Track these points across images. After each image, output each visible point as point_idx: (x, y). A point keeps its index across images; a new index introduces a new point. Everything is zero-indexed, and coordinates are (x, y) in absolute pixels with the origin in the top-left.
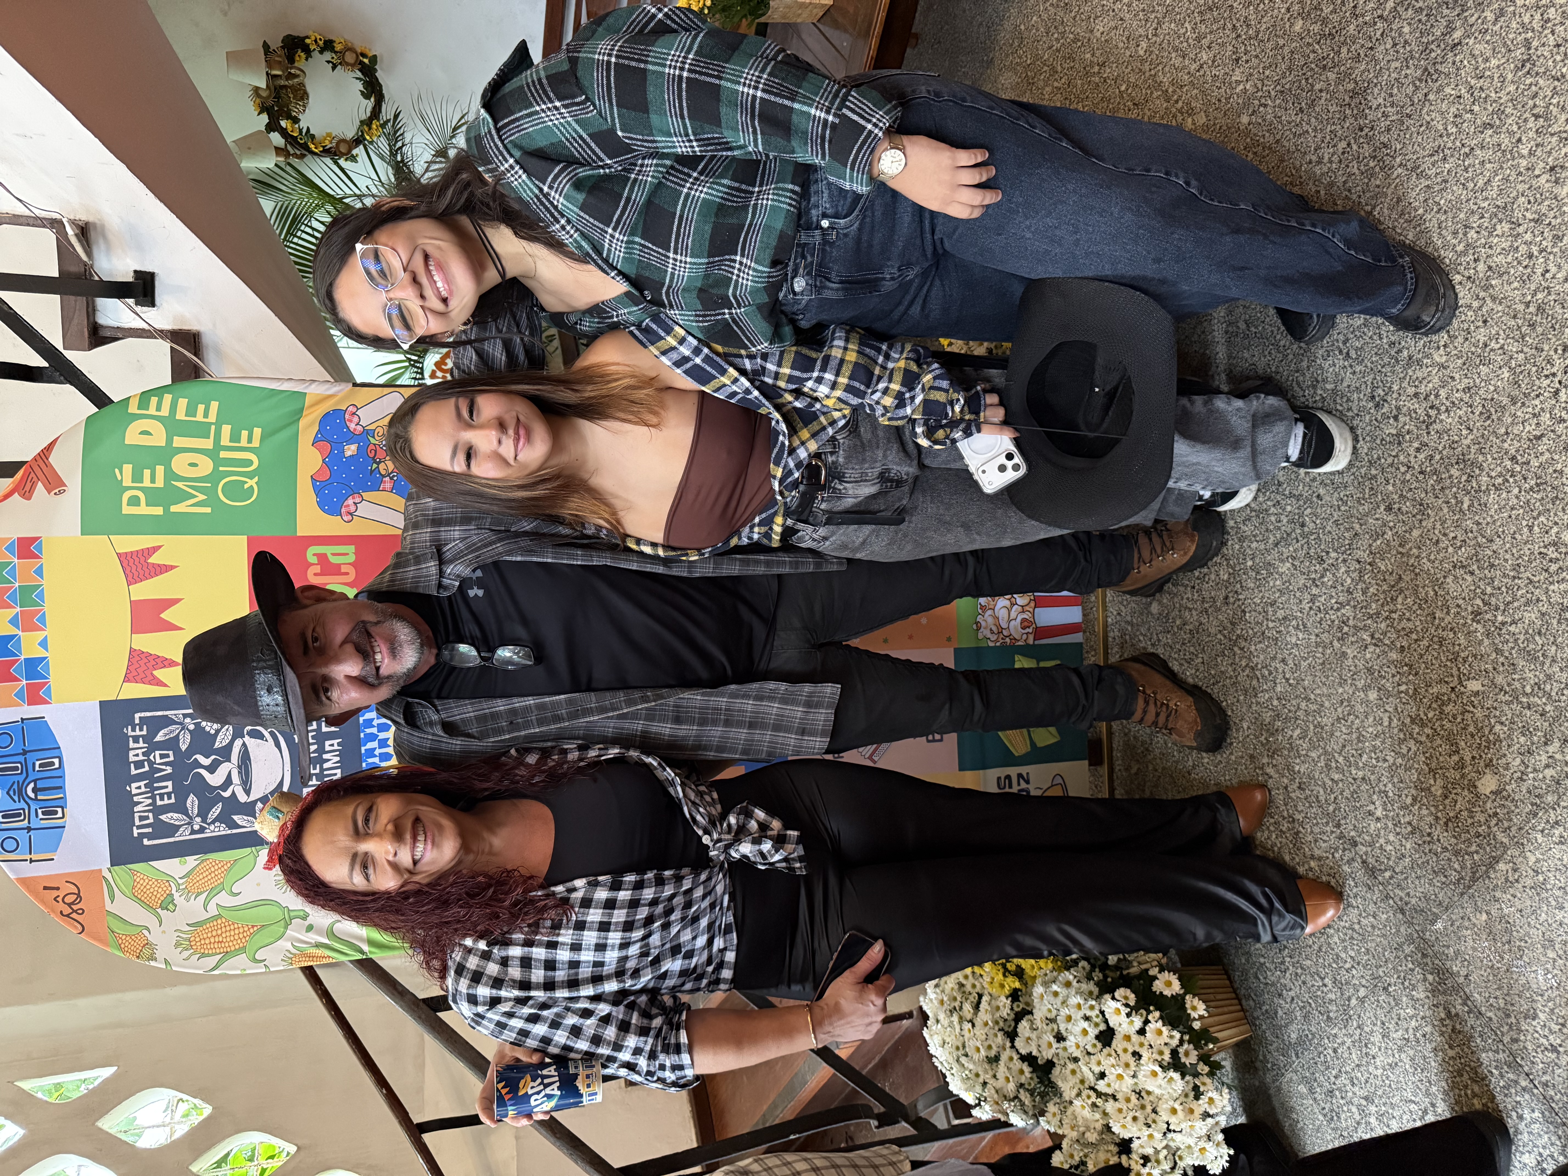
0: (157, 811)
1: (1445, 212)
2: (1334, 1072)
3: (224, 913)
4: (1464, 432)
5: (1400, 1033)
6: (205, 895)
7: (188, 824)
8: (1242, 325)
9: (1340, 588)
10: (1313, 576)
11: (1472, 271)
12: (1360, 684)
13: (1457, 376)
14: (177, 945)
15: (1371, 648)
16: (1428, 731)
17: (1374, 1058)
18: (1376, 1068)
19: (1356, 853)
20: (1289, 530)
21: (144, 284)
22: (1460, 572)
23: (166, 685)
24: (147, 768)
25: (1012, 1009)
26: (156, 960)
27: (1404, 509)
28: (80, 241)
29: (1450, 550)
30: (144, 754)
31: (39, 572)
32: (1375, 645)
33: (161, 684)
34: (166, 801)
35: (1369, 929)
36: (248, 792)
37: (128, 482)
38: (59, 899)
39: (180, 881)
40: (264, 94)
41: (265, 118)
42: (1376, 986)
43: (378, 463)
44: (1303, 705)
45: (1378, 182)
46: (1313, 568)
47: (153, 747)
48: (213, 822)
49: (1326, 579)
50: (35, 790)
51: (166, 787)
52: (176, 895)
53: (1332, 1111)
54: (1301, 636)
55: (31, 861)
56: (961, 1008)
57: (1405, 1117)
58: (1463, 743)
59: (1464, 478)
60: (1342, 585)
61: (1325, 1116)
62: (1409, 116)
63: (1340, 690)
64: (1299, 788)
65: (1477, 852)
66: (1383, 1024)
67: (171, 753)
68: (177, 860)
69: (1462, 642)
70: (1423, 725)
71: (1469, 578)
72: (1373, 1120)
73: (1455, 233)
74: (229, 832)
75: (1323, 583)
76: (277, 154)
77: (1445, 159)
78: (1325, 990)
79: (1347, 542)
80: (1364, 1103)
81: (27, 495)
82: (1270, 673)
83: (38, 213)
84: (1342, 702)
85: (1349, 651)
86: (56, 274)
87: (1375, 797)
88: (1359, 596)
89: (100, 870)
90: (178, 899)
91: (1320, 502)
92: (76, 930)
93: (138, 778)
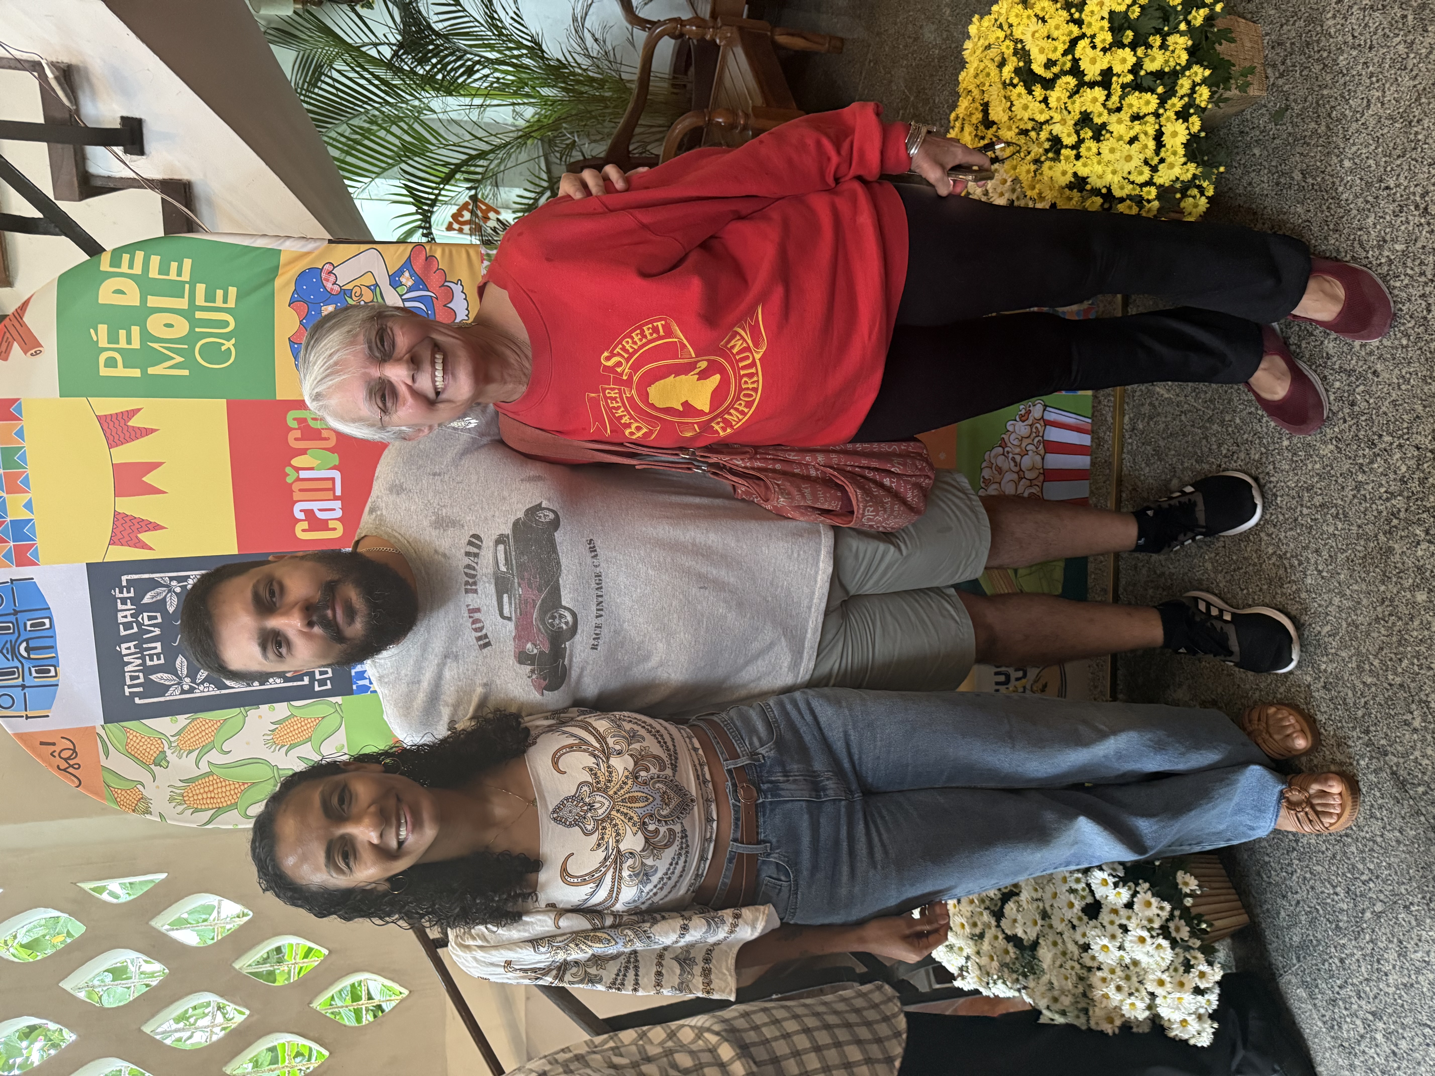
0: (148, 671)
2: (1339, 982)
3: (215, 770)
5: (1419, 955)
6: (197, 752)
7: (178, 684)
8: (1297, 176)
10: (1361, 461)
12: (1408, 583)
14: (171, 800)
15: (1424, 545)
17: (1386, 975)
18: (1388, 985)
19: (1386, 763)
21: (132, 131)
23: (151, 549)
24: (135, 630)
26: (151, 813)
28: (61, 85)
30: (132, 616)
31: (20, 434)
32: (1430, 542)
33: (145, 546)
34: (156, 662)
35: (1394, 843)
37: (103, 343)
38: (56, 754)
39: (172, 739)
42: (1395, 903)
44: (1336, 600)
46: (1361, 453)
47: (141, 609)
48: (202, 683)
49: (1376, 466)
50: (26, 649)
51: (155, 648)
52: (169, 752)
53: (1333, 1019)
54: (1340, 526)
55: (27, 717)
57: (1417, 1039)
60: (1395, 473)
61: (1325, 1023)
63: (1383, 588)
64: (1324, 687)
66: (1401, 942)
67: (158, 615)
68: (168, 719)
72: (1379, 1036)
74: (218, 692)
75: (1371, 470)
79: (1405, 425)
80: (1370, 1017)
81: (4, 355)
82: (1300, 563)
83: (18, 55)
84: (1383, 602)
85: (1396, 546)
86: (41, 120)
87: (1414, 706)
88: (1414, 485)
89: (94, 727)
90: (171, 756)
91: (1376, 379)
92: (72, 784)
93: (128, 639)
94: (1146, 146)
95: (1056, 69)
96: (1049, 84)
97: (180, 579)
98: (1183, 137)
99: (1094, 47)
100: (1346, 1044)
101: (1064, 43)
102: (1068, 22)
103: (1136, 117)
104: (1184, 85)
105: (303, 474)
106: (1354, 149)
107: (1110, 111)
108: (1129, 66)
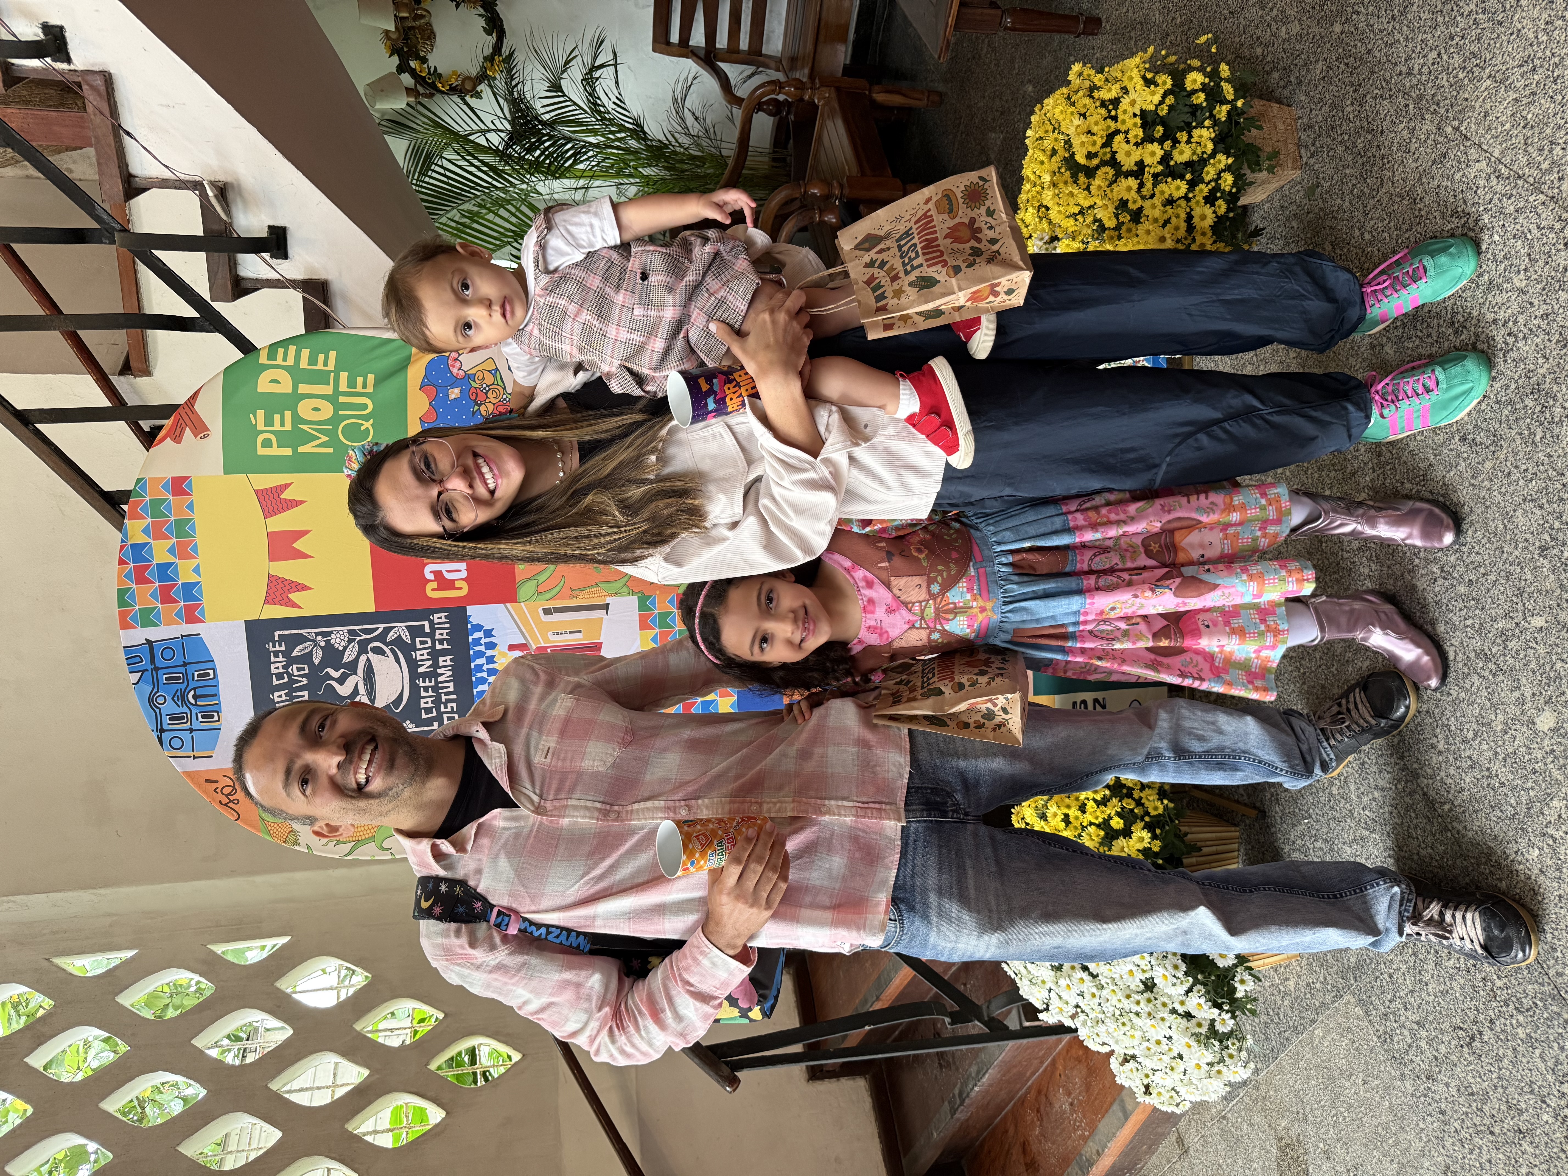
1: (1532, 127)
2: (1389, 997)
4: (1541, 361)
5: (1452, 962)
11: (1556, 191)
13: (1536, 302)
16: (1491, 666)
17: (1427, 985)
18: (1429, 995)
19: (1418, 785)
21: (278, 238)
22: (1528, 506)
23: (299, 607)
24: (286, 680)
26: (299, 845)
27: (1478, 440)
28: (219, 201)
29: (1521, 483)
31: (191, 507)
33: (295, 605)
38: (218, 791)
40: (393, 36)
41: (395, 60)
43: (479, 404)
45: (1466, 96)
47: (291, 661)
50: (195, 697)
53: (1386, 1033)
55: (194, 758)
57: (1453, 1043)
58: (1524, 680)
59: (1538, 408)
61: (1379, 1037)
62: (1500, 24)
65: (1532, 788)
66: (1437, 952)
67: (306, 666)
69: (1529, 577)
70: (1487, 660)
71: (1538, 512)
72: (1423, 1044)
73: (1541, 150)
76: (408, 95)
77: (1534, 70)
80: (1416, 1027)
81: (178, 439)
83: (182, 177)
86: (201, 233)
92: (232, 817)
93: (279, 688)
94: (1177, 228)
95: (1095, 162)
96: (1090, 173)
97: (324, 634)
98: (1210, 220)
99: (1128, 142)
100: (1397, 1055)
101: (1102, 137)
102: (1105, 119)
103: (1170, 202)
104: (1210, 172)
106: (1372, 223)
107: (1143, 198)
108: (1158, 157)
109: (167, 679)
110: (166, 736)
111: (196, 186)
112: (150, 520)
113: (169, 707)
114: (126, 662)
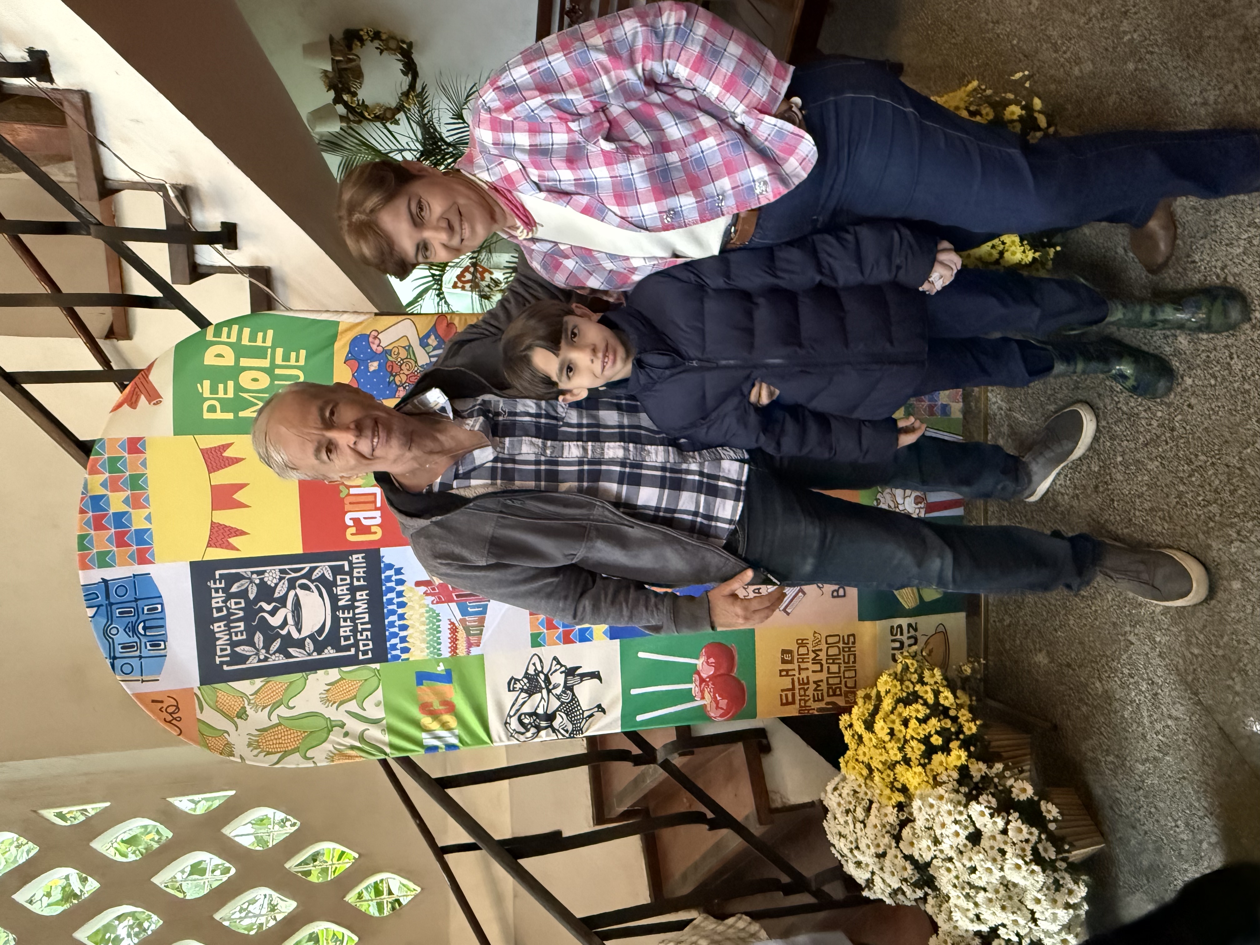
0: (234, 644)
3: (282, 721)
6: (269, 707)
7: (256, 654)
9: (1207, 487)
10: (1181, 475)
14: (249, 745)
15: (1237, 544)
20: (1158, 433)
21: (229, 232)
23: (238, 550)
24: (225, 612)
25: (898, 817)
26: (233, 755)
28: (179, 201)
30: (223, 602)
31: (144, 464)
32: (1241, 541)
33: (234, 548)
34: (240, 637)
36: (299, 631)
37: (207, 394)
38: (163, 710)
39: (251, 697)
40: (331, 75)
41: (332, 94)
43: (394, 376)
46: (1181, 468)
47: (229, 596)
48: (274, 653)
49: (1194, 479)
50: (145, 628)
51: (239, 627)
52: (248, 708)
54: (1166, 526)
55: (143, 681)
56: (855, 810)
60: (1210, 485)
67: (242, 601)
68: (248, 682)
74: (286, 661)
75: (1191, 483)
76: (341, 121)
78: (1178, 830)
79: (1216, 447)
81: (134, 405)
83: (149, 180)
85: (1214, 544)
86: (164, 227)
88: (1226, 495)
89: (192, 688)
90: (249, 711)
91: (1190, 410)
92: (174, 732)
93: (219, 620)
97: (259, 573)
105: (353, 491)
109: (120, 613)
110: (118, 663)
111: (160, 188)
112: (107, 475)
113: (121, 637)
114: (83, 598)
